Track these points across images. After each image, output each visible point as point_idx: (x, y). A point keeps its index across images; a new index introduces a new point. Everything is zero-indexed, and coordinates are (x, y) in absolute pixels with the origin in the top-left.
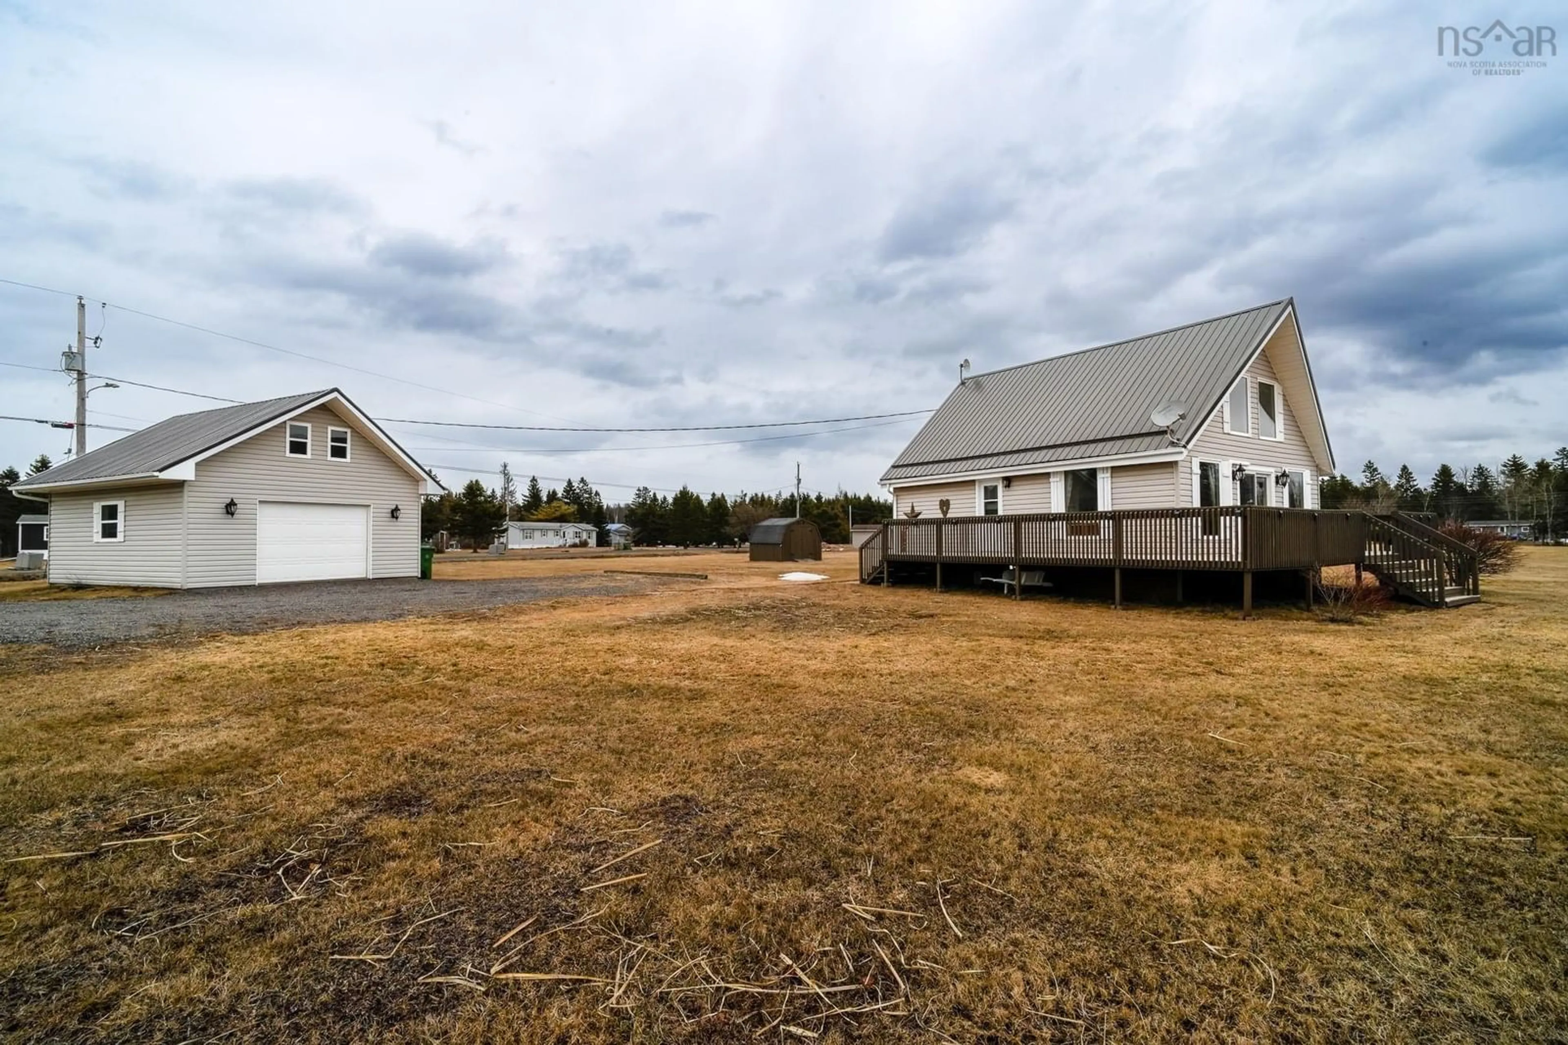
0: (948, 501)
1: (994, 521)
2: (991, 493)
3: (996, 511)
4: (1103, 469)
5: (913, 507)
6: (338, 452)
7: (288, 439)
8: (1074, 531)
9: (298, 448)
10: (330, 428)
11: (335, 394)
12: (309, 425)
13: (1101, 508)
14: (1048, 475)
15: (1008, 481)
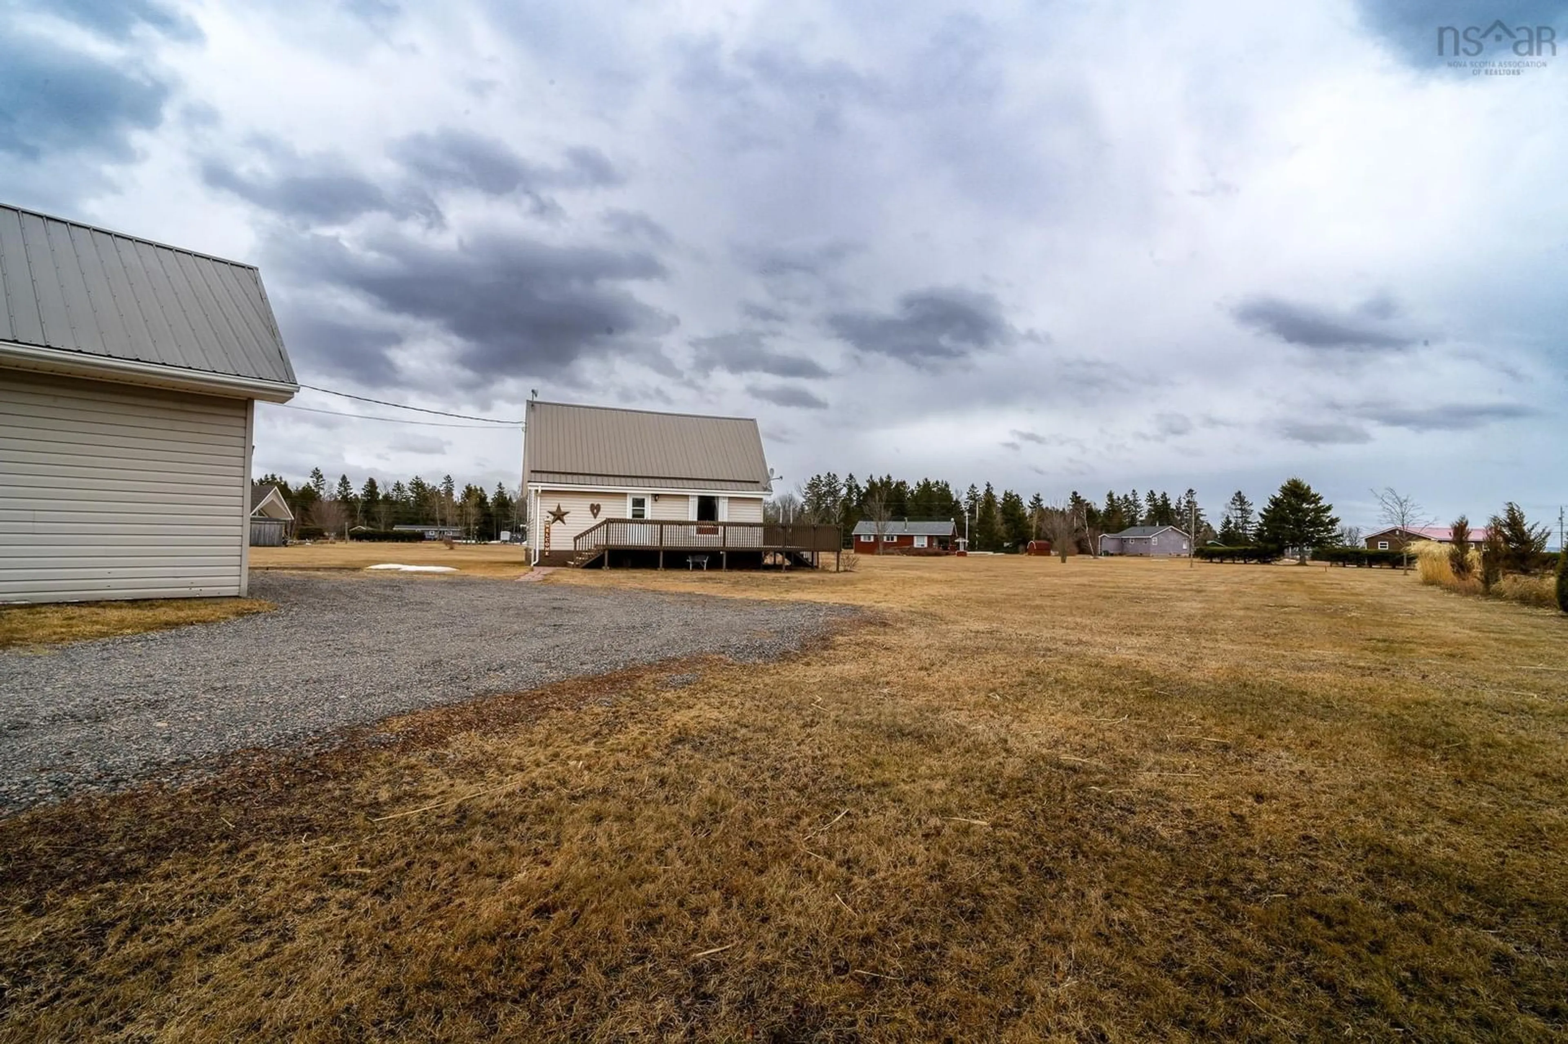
0: (599, 506)
1: (642, 523)
2: (639, 503)
3: (643, 516)
4: (724, 498)
5: (559, 507)
8: (700, 531)
13: (720, 520)
14: (687, 496)
15: (656, 497)
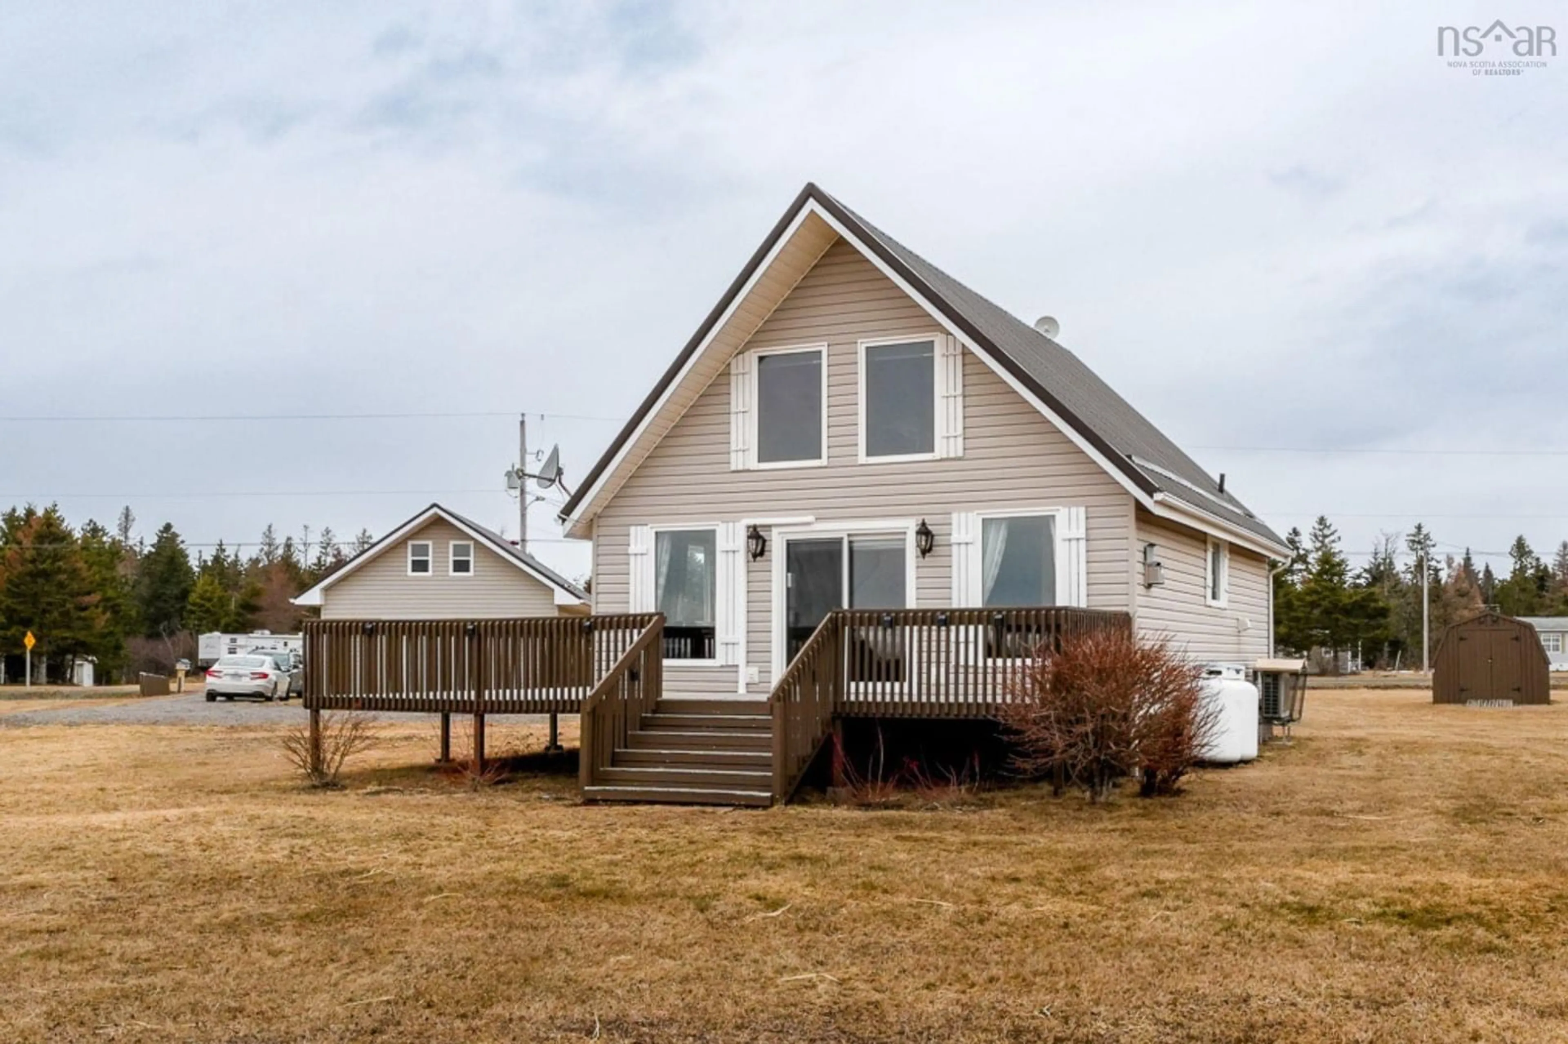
6: (461, 566)
7: (410, 558)
9: (420, 566)
10: (452, 543)
11: (435, 510)
12: (430, 543)
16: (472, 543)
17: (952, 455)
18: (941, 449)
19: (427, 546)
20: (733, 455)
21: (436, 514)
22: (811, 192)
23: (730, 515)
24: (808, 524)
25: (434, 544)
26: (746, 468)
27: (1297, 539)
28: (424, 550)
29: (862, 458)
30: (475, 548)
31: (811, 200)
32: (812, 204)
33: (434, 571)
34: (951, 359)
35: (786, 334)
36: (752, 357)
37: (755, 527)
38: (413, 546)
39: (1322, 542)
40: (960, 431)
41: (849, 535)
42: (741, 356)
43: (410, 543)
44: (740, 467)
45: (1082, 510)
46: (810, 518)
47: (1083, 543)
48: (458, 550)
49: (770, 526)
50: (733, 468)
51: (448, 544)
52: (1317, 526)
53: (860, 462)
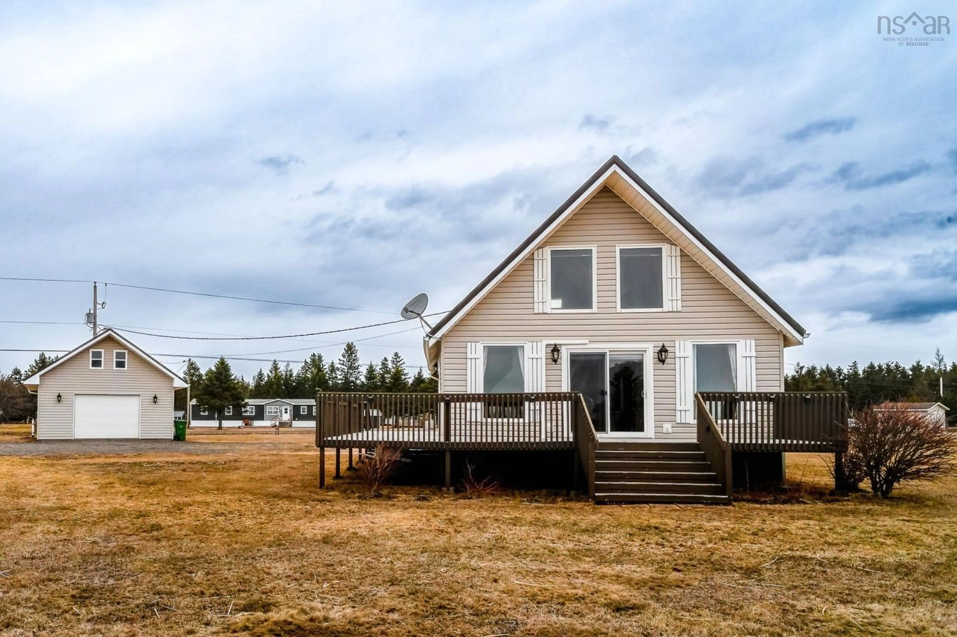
6: (120, 364)
7: (91, 359)
9: (96, 364)
10: (115, 351)
11: (110, 332)
12: (103, 351)
16: (126, 352)
17: (675, 310)
18: (667, 306)
19: (101, 352)
20: (536, 305)
21: (110, 334)
22: (615, 161)
23: (534, 338)
24: (586, 344)
25: (105, 351)
26: (544, 312)
27: (386, 363)
28: (99, 354)
29: (619, 309)
30: (128, 354)
31: (614, 165)
32: (615, 167)
33: (104, 367)
34: (674, 258)
35: (569, 239)
36: (547, 251)
37: (555, 345)
38: (93, 352)
39: (396, 364)
40: (679, 297)
41: (610, 351)
42: (540, 250)
43: (91, 350)
44: (541, 311)
45: (753, 342)
46: (587, 341)
47: (753, 359)
48: (119, 355)
49: (561, 345)
50: (536, 312)
51: (113, 351)
52: (394, 357)
53: (618, 312)
